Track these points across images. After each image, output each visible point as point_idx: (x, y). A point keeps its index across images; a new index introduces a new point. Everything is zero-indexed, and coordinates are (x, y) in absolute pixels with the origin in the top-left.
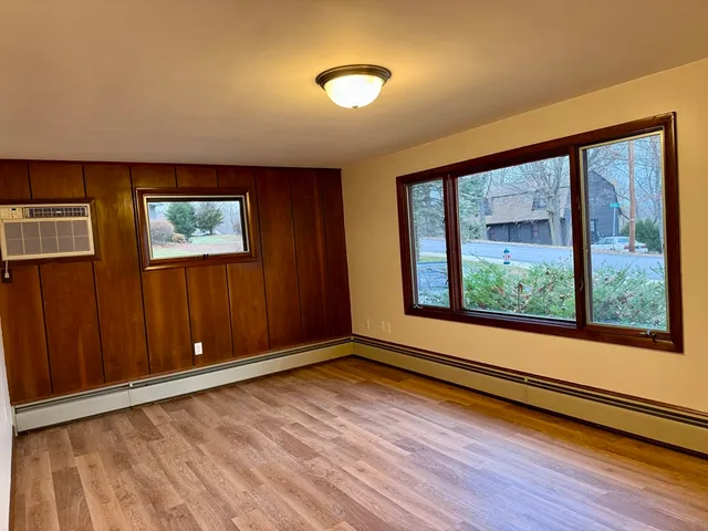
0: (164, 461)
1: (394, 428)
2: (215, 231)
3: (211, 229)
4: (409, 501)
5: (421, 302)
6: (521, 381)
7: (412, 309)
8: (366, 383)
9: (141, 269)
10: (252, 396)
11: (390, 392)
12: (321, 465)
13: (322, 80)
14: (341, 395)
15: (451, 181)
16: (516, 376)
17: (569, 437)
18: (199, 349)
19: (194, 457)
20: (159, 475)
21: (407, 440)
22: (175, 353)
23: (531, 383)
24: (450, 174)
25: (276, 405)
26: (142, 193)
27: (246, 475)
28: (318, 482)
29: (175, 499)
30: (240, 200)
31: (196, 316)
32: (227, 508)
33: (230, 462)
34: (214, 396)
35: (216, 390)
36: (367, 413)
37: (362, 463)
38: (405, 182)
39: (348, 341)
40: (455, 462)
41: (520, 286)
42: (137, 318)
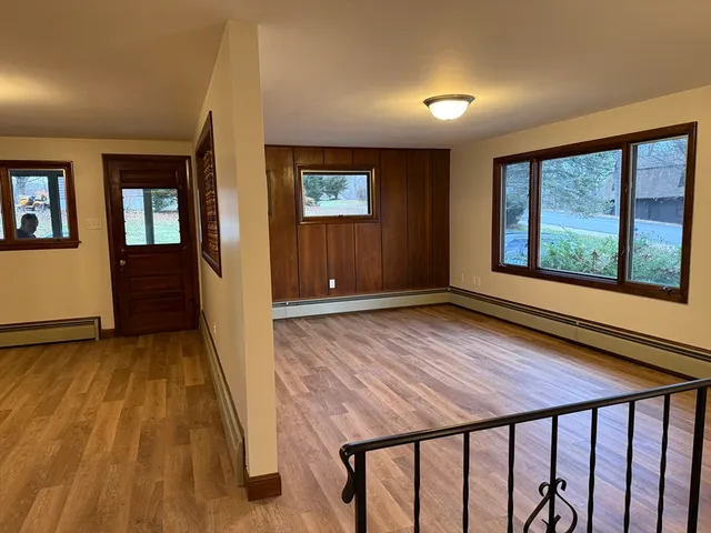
0: (311, 346)
1: (468, 346)
2: (339, 196)
3: (336, 194)
4: (467, 380)
5: (506, 262)
6: (573, 324)
7: (498, 267)
8: (455, 321)
9: (298, 223)
10: (368, 321)
11: (471, 327)
12: (413, 359)
13: (428, 102)
14: (433, 326)
15: (536, 164)
16: (570, 320)
17: (599, 363)
18: (332, 284)
19: (329, 346)
20: (308, 353)
21: (475, 353)
22: (317, 285)
23: (581, 326)
24: (536, 158)
25: (386, 327)
26: (301, 168)
27: (363, 358)
28: (408, 365)
29: (320, 364)
30: (368, 174)
31: (332, 261)
32: (352, 370)
33: (353, 351)
34: (342, 318)
35: (343, 314)
36: (450, 337)
37: (439, 361)
38: (501, 163)
39: (446, 291)
40: (506, 366)
41: (595, 253)
42: (293, 257)
